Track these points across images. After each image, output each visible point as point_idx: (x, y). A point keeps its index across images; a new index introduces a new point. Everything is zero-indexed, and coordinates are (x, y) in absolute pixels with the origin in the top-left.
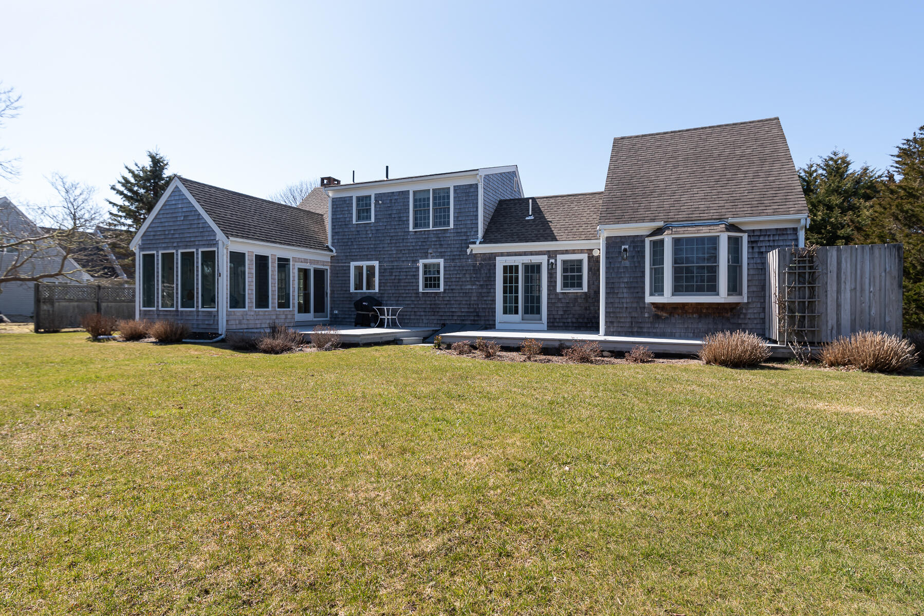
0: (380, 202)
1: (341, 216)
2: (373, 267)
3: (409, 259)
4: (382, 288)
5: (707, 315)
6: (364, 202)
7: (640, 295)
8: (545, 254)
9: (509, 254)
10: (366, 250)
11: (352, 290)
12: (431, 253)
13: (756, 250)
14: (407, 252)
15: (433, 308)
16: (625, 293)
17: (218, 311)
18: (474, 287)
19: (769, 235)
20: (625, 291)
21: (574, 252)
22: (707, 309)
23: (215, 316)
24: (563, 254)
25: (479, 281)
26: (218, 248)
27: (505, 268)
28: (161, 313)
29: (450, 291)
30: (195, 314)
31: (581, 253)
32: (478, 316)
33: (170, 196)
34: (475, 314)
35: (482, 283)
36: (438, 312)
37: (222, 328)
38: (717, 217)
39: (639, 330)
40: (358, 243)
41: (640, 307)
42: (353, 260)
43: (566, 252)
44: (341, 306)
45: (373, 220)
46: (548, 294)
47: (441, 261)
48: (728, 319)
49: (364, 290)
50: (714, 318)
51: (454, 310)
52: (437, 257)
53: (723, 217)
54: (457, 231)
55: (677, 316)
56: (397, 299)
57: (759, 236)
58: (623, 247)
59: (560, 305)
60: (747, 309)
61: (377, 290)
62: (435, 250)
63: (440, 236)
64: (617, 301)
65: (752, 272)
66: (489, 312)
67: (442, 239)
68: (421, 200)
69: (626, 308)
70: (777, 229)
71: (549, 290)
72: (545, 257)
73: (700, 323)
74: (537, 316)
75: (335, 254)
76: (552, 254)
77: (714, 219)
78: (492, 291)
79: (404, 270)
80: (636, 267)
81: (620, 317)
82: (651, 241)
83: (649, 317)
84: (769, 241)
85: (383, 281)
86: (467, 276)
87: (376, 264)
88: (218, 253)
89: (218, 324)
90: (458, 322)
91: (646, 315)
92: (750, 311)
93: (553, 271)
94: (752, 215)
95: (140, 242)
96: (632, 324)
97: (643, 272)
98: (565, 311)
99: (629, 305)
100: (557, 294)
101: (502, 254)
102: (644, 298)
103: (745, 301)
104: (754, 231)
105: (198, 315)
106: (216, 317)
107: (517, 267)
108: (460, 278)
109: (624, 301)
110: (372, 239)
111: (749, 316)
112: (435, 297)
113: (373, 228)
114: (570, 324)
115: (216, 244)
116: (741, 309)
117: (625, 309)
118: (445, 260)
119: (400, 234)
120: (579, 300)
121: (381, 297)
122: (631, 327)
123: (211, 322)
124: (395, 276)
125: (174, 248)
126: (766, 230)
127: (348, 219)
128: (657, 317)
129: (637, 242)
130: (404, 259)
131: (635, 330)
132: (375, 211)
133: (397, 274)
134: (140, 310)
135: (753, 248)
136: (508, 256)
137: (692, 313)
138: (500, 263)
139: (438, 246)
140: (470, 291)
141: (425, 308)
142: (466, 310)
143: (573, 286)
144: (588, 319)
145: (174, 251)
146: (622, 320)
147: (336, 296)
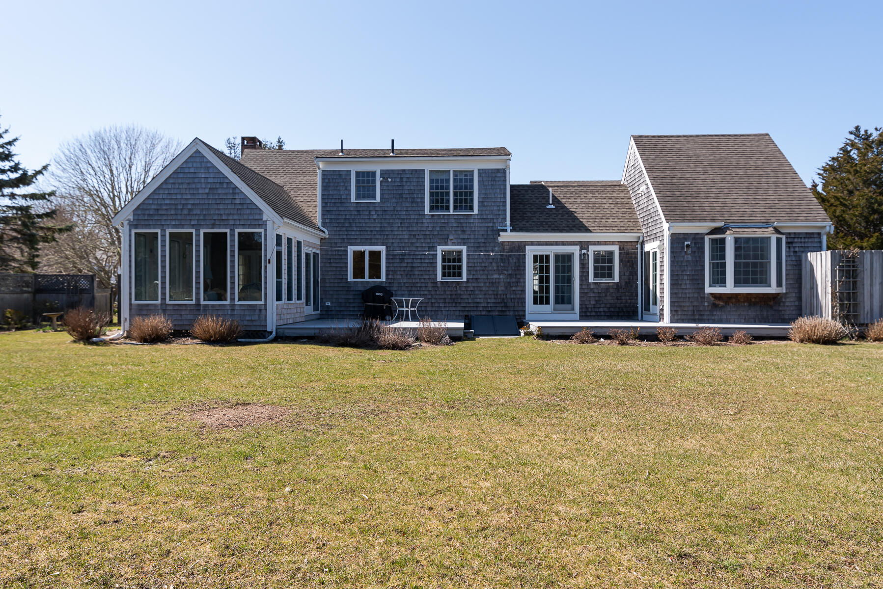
0: (390, 180)
1: (335, 192)
2: (378, 254)
3: (424, 245)
4: (390, 277)
5: (755, 304)
6: (366, 179)
7: (700, 286)
8: (577, 245)
9: (539, 244)
10: (369, 233)
11: (350, 278)
12: (451, 240)
13: (792, 249)
14: (422, 237)
15: (454, 299)
16: (687, 284)
17: (266, 305)
18: (501, 277)
19: (801, 238)
20: (688, 282)
21: (605, 243)
22: (755, 298)
23: (260, 310)
24: (594, 245)
25: (507, 271)
26: (266, 230)
27: (535, 257)
28: (168, 308)
29: (474, 281)
30: (229, 308)
31: (613, 245)
32: (506, 306)
33: (186, 162)
34: (503, 304)
35: (510, 273)
36: (460, 303)
37: (271, 325)
38: (765, 221)
39: (700, 318)
40: (358, 224)
41: (701, 297)
42: (352, 244)
43: (598, 243)
44: (335, 296)
45: (378, 199)
46: (580, 284)
47: (464, 248)
48: (771, 307)
49: (367, 278)
50: (760, 306)
51: (478, 300)
52: (459, 244)
53: (769, 221)
54: (482, 217)
55: (731, 305)
56: (410, 288)
57: (794, 238)
58: (686, 243)
59: (592, 295)
60: (785, 298)
61: (383, 278)
62: (457, 236)
63: (461, 221)
64: (681, 291)
65: (789, 268)
66: (518, 302)
67: (464, 225)
68: (439, 182)
69: (689, 297)
70: (806, 233)
71: (581, 280)
72: (578, 247)
73: (750, 311)
74: (569, 306)
75: (327, 237)
76: (584, 245)
77: (763, 222)
78: (522, 280)
79: (419, 257)
80: (697, 261)
81: (684, 306)
82: (710, 239)
83: (708, 306)
84: (801, 242)
85: (391, 269)
86: (494, 264)
87: (382, 249)
88: (266, 235)
89: (266, 320)
90: (483, 313)
91: (706, 304)
92: (788, 300)
93: (585, 262)
94: (791, 221)
95: (131, 218)
96: (694, 312)
97: (703, 266)
98: (597, 301)
99: (691, 295)
100: (589, 284)
101: (532, 243)
102: (704, 289)
103: (784, 291)
104: (790, 234)
105: (233, 310)
106: (263, 311)
107: (547, 257)
108: (485, 267)
109: (687, 291)
110: (377, 221)
111: (787, 304)
112: (456, 287)
113: (377, 209)
114: (603, 314)
115: (263, 225)
116: (781, 298)
117: (687, 299)
118: (468, 247)
119: (413, 217)
120: (611, 291)
121: (390, 287)
122: (693, 315)
123: (256, 318)
124: (408, 263)
125: (193, 226)
126: (799, 233)
127: (344, 197)
128: (715, 306)
129: (697, 239)
130: (418, 245)
131: (697, 317)
132: (382, 190)
133: (410, 261)
134: (131, 305)
135: (789, 247)
136: (539, 245)
137: (744, 302)
138: (531, 252)
139: (460, 232)
140: (497, 281)
141: (445, 299)
142: (493, 300)
143: (603, 276)
144: (619, 308)
145: (194, 231)
146: (685, 309)
147: (328, 285)
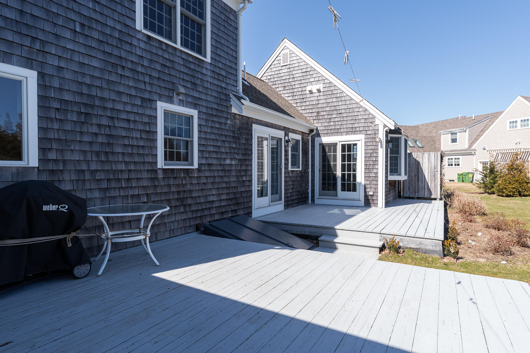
4: (52, 156)
9: (261, 123)
12: (178, 93)
15: (182, 199)
18: (233, 163)
21: (296, 132)
27: (258, 139)
29: (207, 168)
31: (299, 134)
34: (235, 202)
35: (240, 157)
43: (293, 131)
46: (284, 172)
47: (194, 113)
52: (189, 105)
54: (214, 70)
59: (290, 183)
61: (31, 159)
63: (192, 66)
66: (247, 197)
67: (195, 74)
71: (285, 168)
72: (283, 133)
76: (286, 132)
78: (249, 168)
86: (226, 144)
91: (388, 189)
93: (287, 149)
98: (292, 189)
100: (289, 172)
101: (257, 122)
102: (388, 177)
112: (185, 179)
114: (295, 201)
118: (199, 112)
120: (298, 179)
137: (393, 186)
138: (256, 132)
142: (226, 197)
144: (302, 194)
